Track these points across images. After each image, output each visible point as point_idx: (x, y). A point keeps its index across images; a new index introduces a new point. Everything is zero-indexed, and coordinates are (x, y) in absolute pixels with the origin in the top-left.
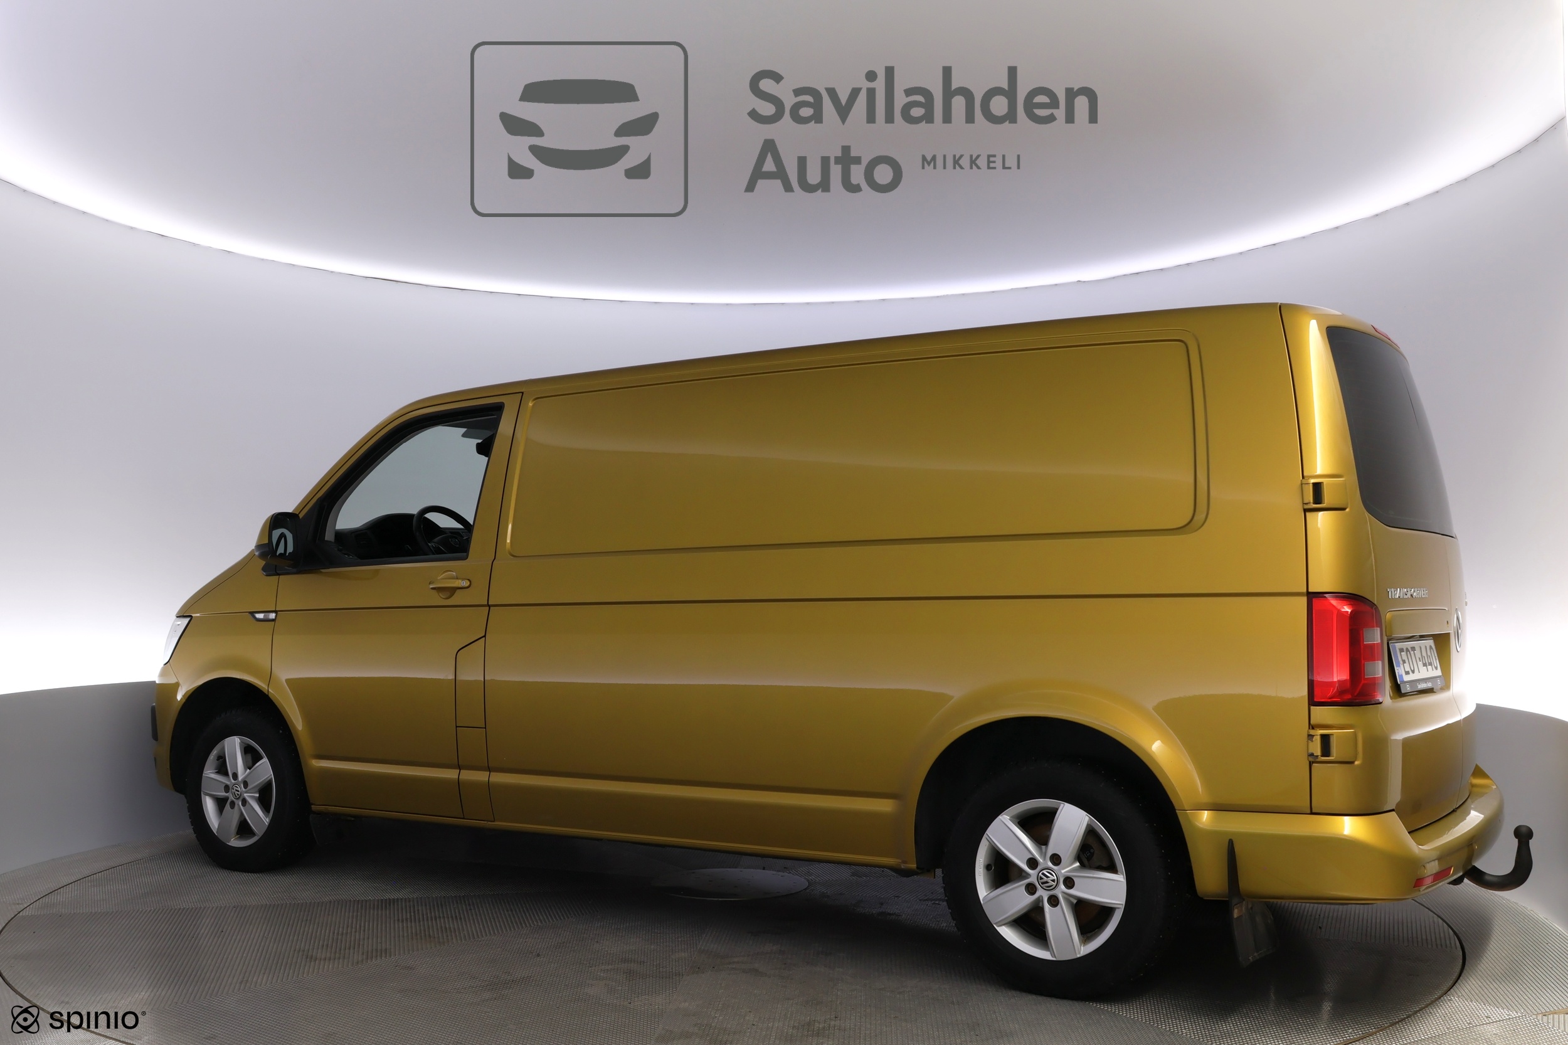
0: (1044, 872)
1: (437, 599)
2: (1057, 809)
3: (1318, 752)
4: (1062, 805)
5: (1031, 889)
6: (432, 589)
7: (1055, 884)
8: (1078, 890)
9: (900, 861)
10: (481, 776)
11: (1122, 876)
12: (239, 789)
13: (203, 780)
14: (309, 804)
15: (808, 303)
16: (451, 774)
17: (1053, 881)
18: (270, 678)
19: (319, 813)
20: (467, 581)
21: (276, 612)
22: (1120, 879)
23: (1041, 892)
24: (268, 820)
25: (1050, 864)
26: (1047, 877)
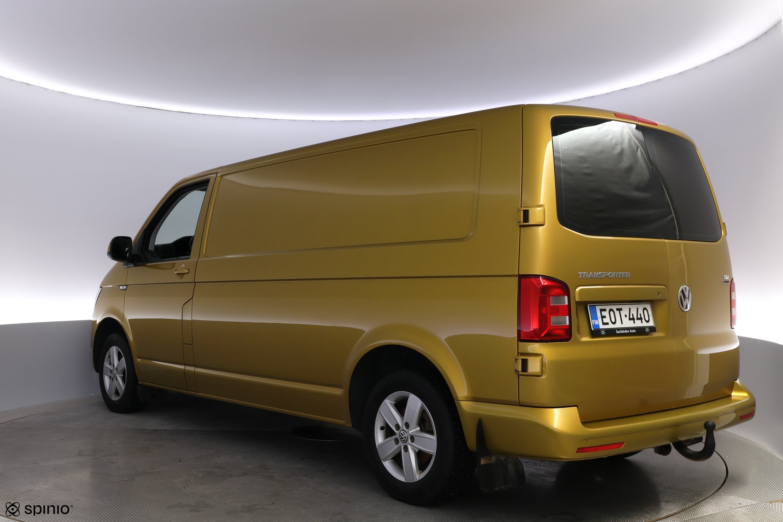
0: (402, 432)
1: (178, 279)
2: (409, 397)
3: (520, 369)
4: (410, 395)
5: (397, 441)
6: (177, 274)
7: (406, 439)
8: (416, 444)
9: (345, 422)
10: (192, 369)
11: (435, 437)
12: (114, 372)
13: (104, 366)
14: (137, 381)
15: (375, 121)
16: (182, 367)
17: (405, 437)
18: (123, 318)
19: (141, 385)
20: (187, 270)
21: (127, 285)
22: (434, 438)
23: (401, 444)
24: (124, 388)
25: (404, 428)
26: (403, 435)
